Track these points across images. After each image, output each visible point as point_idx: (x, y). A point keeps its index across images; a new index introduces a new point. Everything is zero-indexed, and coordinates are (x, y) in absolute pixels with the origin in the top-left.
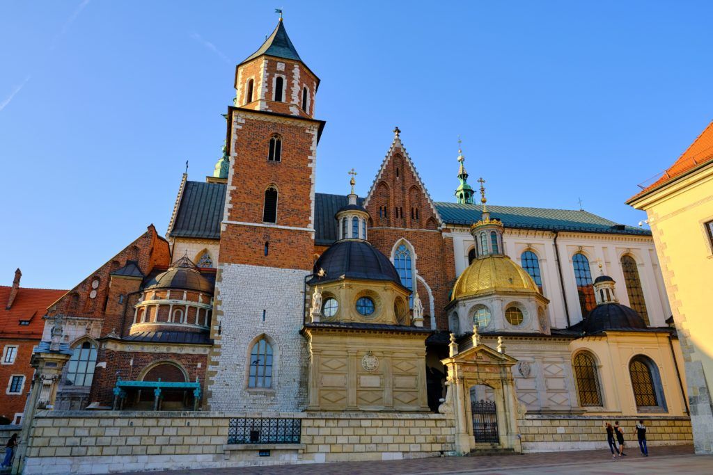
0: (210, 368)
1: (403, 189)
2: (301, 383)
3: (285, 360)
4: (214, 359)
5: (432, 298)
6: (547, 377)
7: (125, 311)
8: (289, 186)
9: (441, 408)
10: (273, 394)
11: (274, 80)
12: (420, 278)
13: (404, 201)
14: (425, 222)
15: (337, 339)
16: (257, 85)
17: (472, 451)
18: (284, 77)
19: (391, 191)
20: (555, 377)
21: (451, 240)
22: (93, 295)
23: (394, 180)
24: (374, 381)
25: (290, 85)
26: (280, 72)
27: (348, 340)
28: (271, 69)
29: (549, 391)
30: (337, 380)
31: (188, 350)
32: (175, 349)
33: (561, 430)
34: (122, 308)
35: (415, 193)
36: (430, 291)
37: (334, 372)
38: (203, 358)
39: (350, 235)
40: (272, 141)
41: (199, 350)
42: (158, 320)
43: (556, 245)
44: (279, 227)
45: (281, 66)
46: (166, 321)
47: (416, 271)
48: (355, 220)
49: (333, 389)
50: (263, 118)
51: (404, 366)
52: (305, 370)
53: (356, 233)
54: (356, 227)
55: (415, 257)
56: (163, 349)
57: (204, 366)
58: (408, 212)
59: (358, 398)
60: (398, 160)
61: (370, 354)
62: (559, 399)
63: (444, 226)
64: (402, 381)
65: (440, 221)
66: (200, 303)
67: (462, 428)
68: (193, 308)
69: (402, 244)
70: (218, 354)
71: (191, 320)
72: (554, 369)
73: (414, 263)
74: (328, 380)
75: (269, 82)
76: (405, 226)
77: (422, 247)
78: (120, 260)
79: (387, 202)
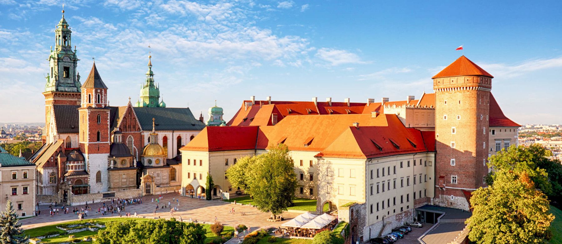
0: (88, 180)
1: (131, 119)
2: (108, 181)
3: (104, 176)
4: (89, 177)
5: (137, 152)
6: (163, 176)
7: (64, 166)
8: (103, 130)
9: (140, 188)
10: (102, 184)
11: (97, 96)
12: (134, 147)
13: (131, 123)
14: (137, 130)
15: (117, 172)
16: (92, 98)
17: (145, 195)
18: (100, 94)
19: (127, 120)
20: (165, 176)
21: (144, 136)
22: (52, 161)
23: (128, 116)
24: (125, 180)
25: (102, 97)
26: (99, 93)
27: (119, 172)
28: (96, 92)
29: (163, 179)
30: (117, 181)
31: (83, 176)
32: (81, 176)
33: (163, 190)
34: (63, 165)
35: (134, 120)
36: (137, 150)
37: (116, 179)
38: (87, 178)
39: (118, 141)
40: (98, 116)
41: (86, 176)
42: (75, 169)
43: (173, 134)
44: (102, 143)
45: (99, 91)
46: (76, 169)
47: (133, 145)
48: (119, 137)
49: (117, 183)
50: (95, 110)
51: (131, 176)
52: (109, 178)
53: (119, 140)
54: (119, 138)
55: (133, 140)
56: (78, 176)
57: (87, 179)
58: (132, 127)
59: (122, 184)
60: (130, 109)
61: (124, 174)
62: (165, 181)
63: (142, 131)
64: (131, 180)
65: (141, 129)
66: (83, 164)
67: (144, 191)
68: (82, 165)
69: (130, 137)
70: (90, 176)
71: (82, 169)
72: (165, 174)
73: (133, 142)
74: (115, 181)
75: (96, 97)
76: (131, 131)
77: (136, 137)
78: (57, 151)
79: (126, 124)
